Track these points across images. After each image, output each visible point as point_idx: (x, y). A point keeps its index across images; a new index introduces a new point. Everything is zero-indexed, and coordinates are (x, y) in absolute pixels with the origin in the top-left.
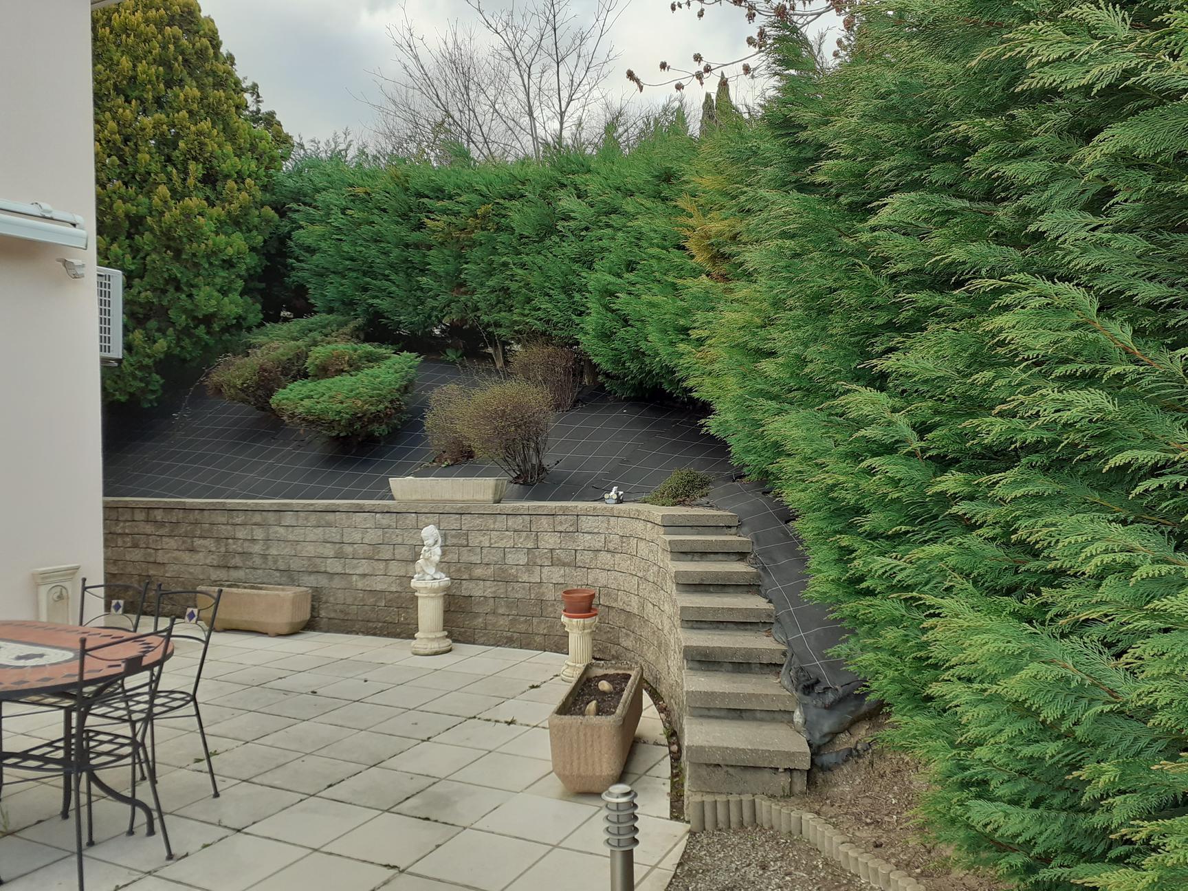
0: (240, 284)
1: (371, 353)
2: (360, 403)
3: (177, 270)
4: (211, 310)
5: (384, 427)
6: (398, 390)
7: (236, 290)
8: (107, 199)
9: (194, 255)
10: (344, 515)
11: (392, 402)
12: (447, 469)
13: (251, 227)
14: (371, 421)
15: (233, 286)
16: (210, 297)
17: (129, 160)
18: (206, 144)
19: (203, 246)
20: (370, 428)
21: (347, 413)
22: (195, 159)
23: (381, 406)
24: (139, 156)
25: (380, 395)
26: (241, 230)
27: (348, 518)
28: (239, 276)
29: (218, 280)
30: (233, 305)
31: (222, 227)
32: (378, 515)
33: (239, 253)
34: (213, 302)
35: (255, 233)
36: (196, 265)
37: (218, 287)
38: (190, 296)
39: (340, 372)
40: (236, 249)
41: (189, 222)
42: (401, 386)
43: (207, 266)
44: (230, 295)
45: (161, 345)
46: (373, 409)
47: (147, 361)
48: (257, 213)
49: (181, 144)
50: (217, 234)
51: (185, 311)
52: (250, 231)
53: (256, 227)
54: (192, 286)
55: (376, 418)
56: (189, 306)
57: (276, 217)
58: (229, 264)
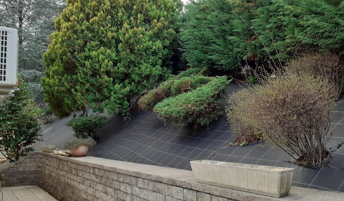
0: (160, 61)
1: (202, 80)
2: (190, 106)
3: (132, 57)
4: (148, 73)
5: (206, 119)
6: (212, 97)
7: (159, 64)
8: (105, 32)
9: (139, 50)
10: (166, 186)
11: (209, 104)
12: (243, 148)
13: (164, 38)
14: (198, 116)
15: (157, 63)
16: (147, 68)
17: (115, 16)
18: (144, 5)
19: (142, 46)
20: (198, 120)
21: (183, 113)
22: (141, 12)
23: (202, 107)
24: (119, 14)
25: (202, 100)
26: (160, 40)
27: (168, 189)
28: (159, 58)
29: (150, 60)
30: (157, 71)
31: (152, 39)
32: (185, 190)
33: (159, 49)
34: (148, 70)
35: (166, 40)
36: (141, 54)
37: (151, 63)
38: (140, 68)
39: (186, 91)
40: (157, 47)
41: (136, 37)
42: (214, 94)
43: (145, 55)
44: (156, 67)
45: (128, 89)
46: (197, 109)
47: (121, 96)
48: (166, 31)
49: (135, 7)
50: (149, 41)
51: (138, 75)
52: (164, 39)
53: (166, 37)
54: (140, 64)
55: (200, 114)
56: (140, 72)
57: (175, 32)
58: (155, 53)
